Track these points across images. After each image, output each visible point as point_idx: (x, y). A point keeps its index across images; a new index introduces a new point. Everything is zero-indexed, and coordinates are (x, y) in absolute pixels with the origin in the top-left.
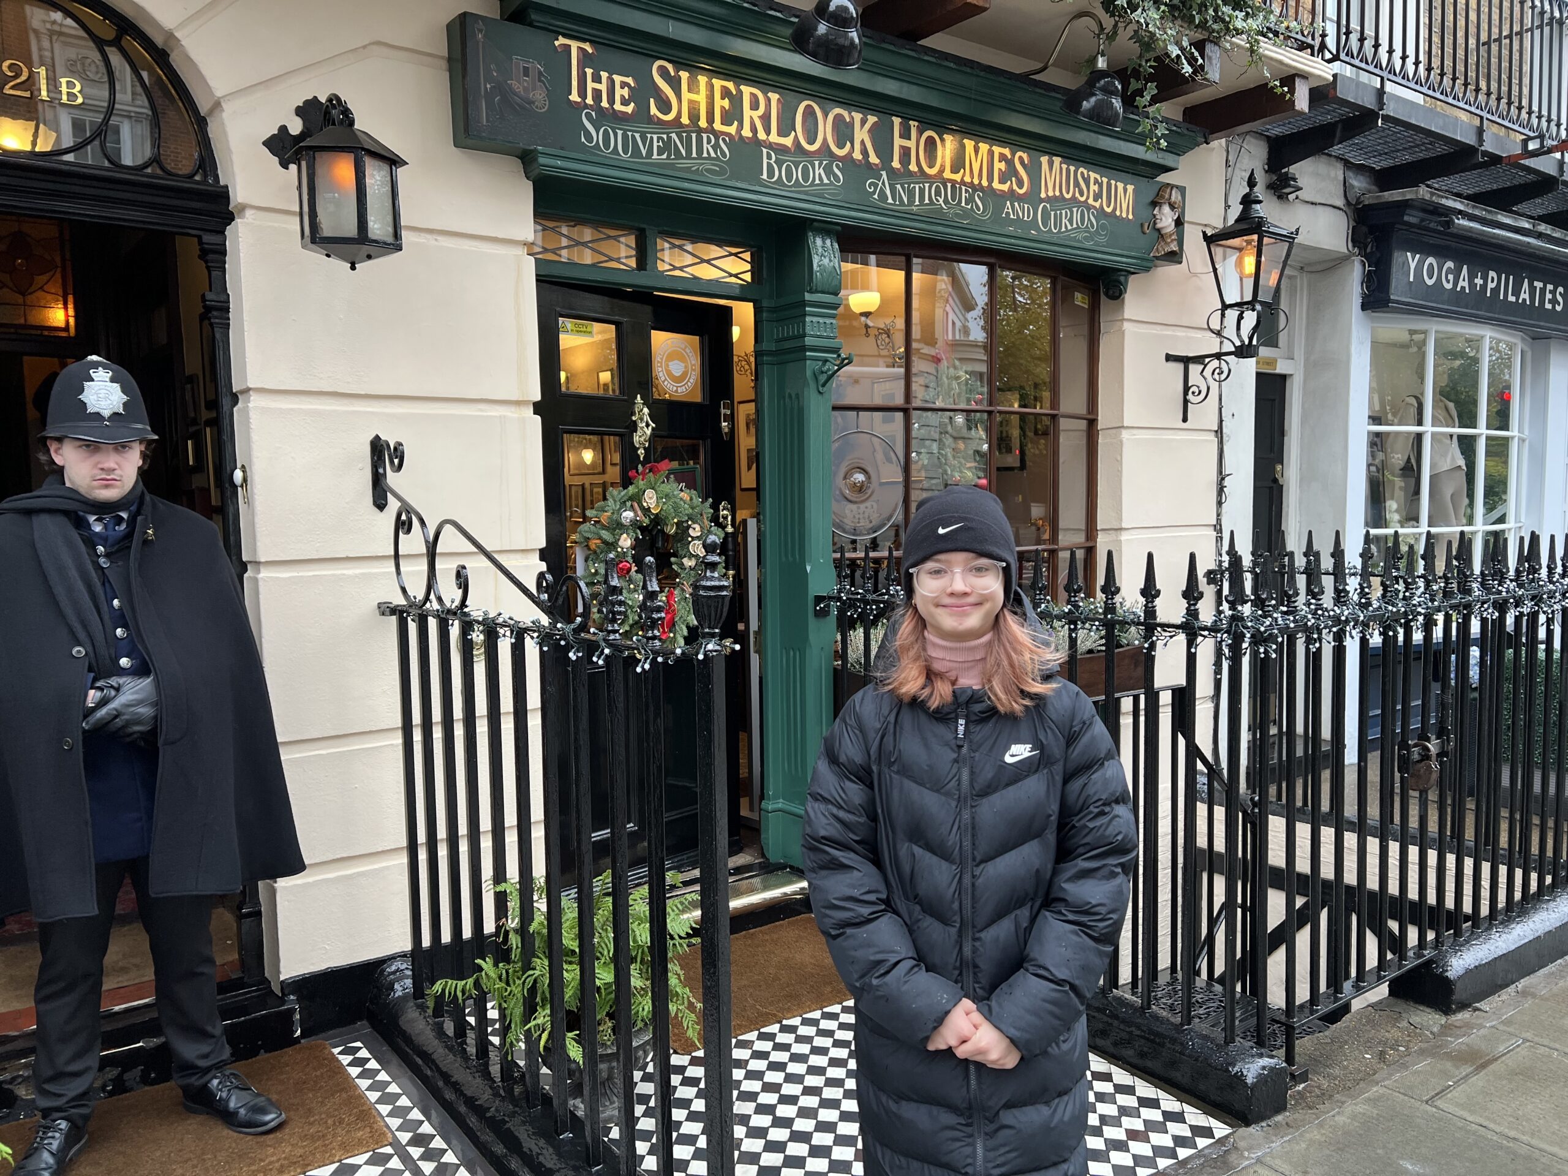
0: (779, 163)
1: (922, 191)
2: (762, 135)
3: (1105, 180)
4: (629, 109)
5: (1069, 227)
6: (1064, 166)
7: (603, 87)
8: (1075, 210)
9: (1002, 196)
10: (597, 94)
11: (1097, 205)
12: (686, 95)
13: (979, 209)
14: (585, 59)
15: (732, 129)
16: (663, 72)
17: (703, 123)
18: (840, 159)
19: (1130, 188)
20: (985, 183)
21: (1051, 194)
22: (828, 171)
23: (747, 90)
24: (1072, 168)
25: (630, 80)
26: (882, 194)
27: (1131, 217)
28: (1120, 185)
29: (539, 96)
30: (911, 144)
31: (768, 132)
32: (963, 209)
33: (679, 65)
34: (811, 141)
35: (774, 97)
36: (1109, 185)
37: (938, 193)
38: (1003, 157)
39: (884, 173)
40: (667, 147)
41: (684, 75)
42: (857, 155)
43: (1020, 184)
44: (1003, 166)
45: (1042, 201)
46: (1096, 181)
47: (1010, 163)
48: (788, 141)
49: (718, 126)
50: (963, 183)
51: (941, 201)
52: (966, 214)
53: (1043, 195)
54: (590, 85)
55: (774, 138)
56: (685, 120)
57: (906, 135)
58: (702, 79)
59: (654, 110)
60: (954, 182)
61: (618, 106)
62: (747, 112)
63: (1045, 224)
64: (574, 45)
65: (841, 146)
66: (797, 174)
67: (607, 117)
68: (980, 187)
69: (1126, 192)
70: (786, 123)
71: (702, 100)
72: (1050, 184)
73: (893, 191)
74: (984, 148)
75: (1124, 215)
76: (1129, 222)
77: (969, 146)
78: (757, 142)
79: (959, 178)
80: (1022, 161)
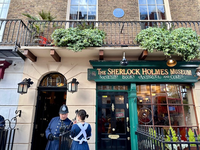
0: (125, 77)
1: (148, 77)
2: (122, 74)
3: (184, 70)
5: (177, 78)
6: (175, 70)
8: (178, 75)
9: (163, 75)
11: (183, 74)
12: (112, 71)
14: (100, 70)
15: (118, 74)
16: (109, 70)
17: (114, 74)
18: (134, 75)
19: (190, 71)
20: (159, 74)
21: (173, 74)
22: (132, 76)
23: (120, 70)
24: (177, 70)
25: (105, 71)
26: (141, 78)
27: (191, 74)
28: (188, 71)
29: (95, 75)
30: (145, 71)
34: (129, 73)
35: (124, 70)
36: (185, 71)
37: (151, 76)
38: (162, 70)
39: (141, 75)
40: (110, 77)
42: (137, 74)
43: (166, 73)
46: (182, 71)
47: (164, 71)
48: (126, 74)
49: (116, 74)
52: (156, 79)
53: (171, 74)
55: (124, 74)
56: (112, 74)
58: (114, 70)
59: (108, 74)
61: (104, 74)
62: (121, 72)
63: (172, 78)
65: (134, 73)
68: (159, 75)
69: (189, 71)
70: (126, 72)
71: (114, 71)
72: (172, 73)
73: (143, 77)
74: (159, 70)
75: (189, 74)
76: (191, 75)
77: (156, 70)
78: (121, 74)
79: (154, 74)
80: (166, 70)
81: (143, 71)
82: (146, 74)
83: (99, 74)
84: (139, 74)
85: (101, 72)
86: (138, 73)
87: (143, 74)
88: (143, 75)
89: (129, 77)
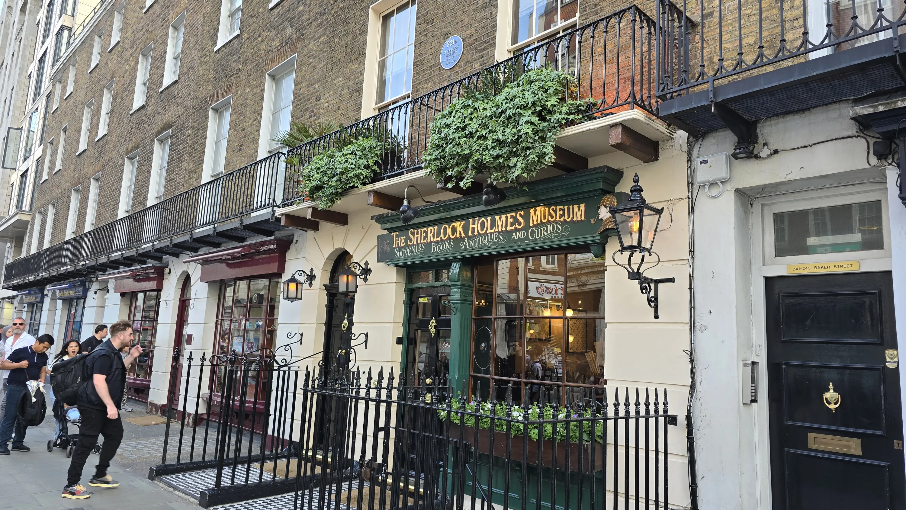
0: (436, 246)
1: (479, 240)
2: (432, 240)
3: (566, 207)
4: (404, 245)
5: (546, 234)
6: (542, 210)
7: (399, 241)
8: (549, 226)
9: (512, 231)
10: (398, 243)
11: (562, 219)
12: (416, 236)
13: (501, 239)
14: (397, 236)
15: (425, 241)
16: (412, 233)
17: (419, 242)
18: (453, 239)
19: (582, 206)
20: (504, 229)
21: (535, 223)
22: (449, 244)
23: (429, 229)
24: (547, 209)
25: (404, 237)
26: (466, 246)
27: (583, 218)
28: (576, 207)
29: (388, 249)
30: (475, 226)
31: (434, 238)
32: (495, 242)
33: (414, 229)
34: (445, 237)
35: (436, 227)
36: (569, 209)
37: (485, 239)
39: (466, 239)
40: (411, 251)
41: (416, 231)
42: (458, 236)
43: (520, 224)
44: (512, 220)
45: (531, 227)
46: (561, 209)
47: (515, 218)
48: (439, 239)
49: (422, 241)
50: (495, 232)
51: (486, 241)
52: (495, 243)
53: (531, 225)
54: (397, 242)
55: (436, 239)
56: (415, 243)
57: (474, 223)
58: (419, 230)
59: (409, 243)
60: (491, 233)
61: (402, 245)
62: (430, 235)
63: (532, 236)
64: (395, 233)
65: (453, 235)
66: (441, 248)
67: (400, 248)
68: (502, 231)
69: (579, 208)
70: (439, 234)
71: (419, 236)
72: (535, 220)
73: (469, 243)
74: (503, 216)
75: (579, 219)
76: (582, 221)
77: (497, 217)
78: (431, 242)
79: (492, 231)
80: (520, 215)
81: (471, 226)
82: (476, 233)
83: (394, 246)
84: (463, 235)
85: (398, 240)
86: (460, 234)
87: (470, 234)
88: (469, 238)
89: (443, 248)
